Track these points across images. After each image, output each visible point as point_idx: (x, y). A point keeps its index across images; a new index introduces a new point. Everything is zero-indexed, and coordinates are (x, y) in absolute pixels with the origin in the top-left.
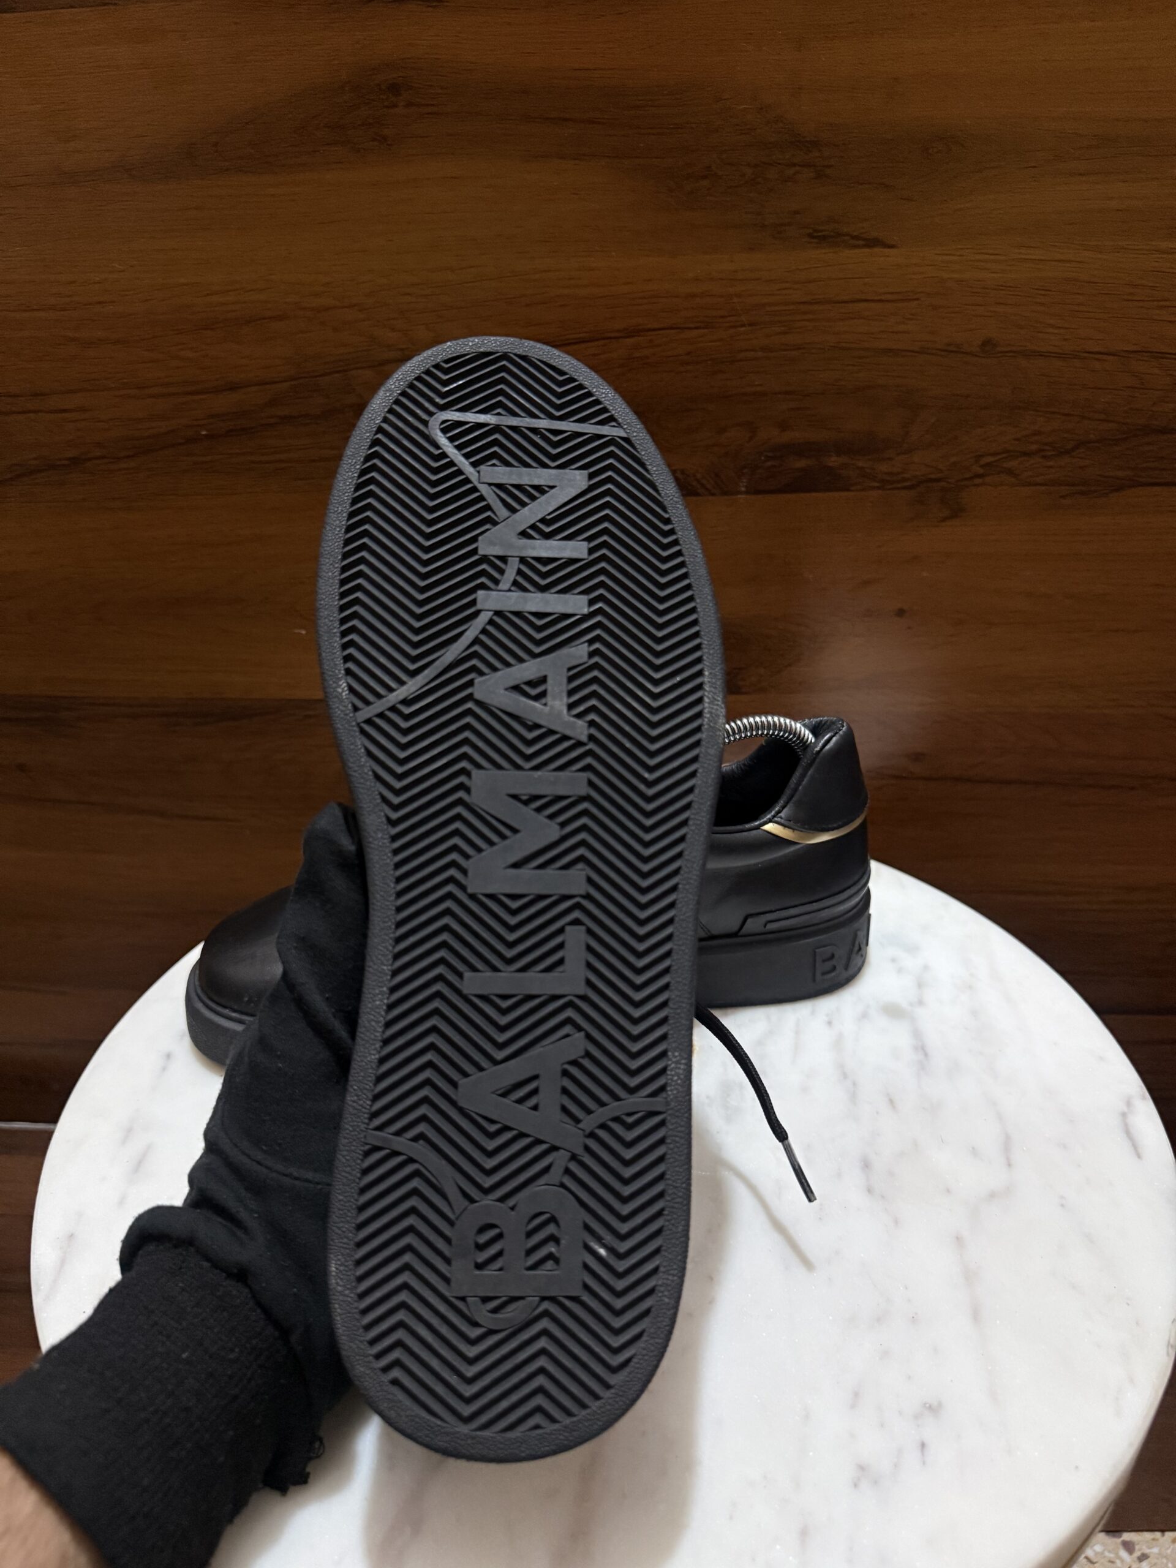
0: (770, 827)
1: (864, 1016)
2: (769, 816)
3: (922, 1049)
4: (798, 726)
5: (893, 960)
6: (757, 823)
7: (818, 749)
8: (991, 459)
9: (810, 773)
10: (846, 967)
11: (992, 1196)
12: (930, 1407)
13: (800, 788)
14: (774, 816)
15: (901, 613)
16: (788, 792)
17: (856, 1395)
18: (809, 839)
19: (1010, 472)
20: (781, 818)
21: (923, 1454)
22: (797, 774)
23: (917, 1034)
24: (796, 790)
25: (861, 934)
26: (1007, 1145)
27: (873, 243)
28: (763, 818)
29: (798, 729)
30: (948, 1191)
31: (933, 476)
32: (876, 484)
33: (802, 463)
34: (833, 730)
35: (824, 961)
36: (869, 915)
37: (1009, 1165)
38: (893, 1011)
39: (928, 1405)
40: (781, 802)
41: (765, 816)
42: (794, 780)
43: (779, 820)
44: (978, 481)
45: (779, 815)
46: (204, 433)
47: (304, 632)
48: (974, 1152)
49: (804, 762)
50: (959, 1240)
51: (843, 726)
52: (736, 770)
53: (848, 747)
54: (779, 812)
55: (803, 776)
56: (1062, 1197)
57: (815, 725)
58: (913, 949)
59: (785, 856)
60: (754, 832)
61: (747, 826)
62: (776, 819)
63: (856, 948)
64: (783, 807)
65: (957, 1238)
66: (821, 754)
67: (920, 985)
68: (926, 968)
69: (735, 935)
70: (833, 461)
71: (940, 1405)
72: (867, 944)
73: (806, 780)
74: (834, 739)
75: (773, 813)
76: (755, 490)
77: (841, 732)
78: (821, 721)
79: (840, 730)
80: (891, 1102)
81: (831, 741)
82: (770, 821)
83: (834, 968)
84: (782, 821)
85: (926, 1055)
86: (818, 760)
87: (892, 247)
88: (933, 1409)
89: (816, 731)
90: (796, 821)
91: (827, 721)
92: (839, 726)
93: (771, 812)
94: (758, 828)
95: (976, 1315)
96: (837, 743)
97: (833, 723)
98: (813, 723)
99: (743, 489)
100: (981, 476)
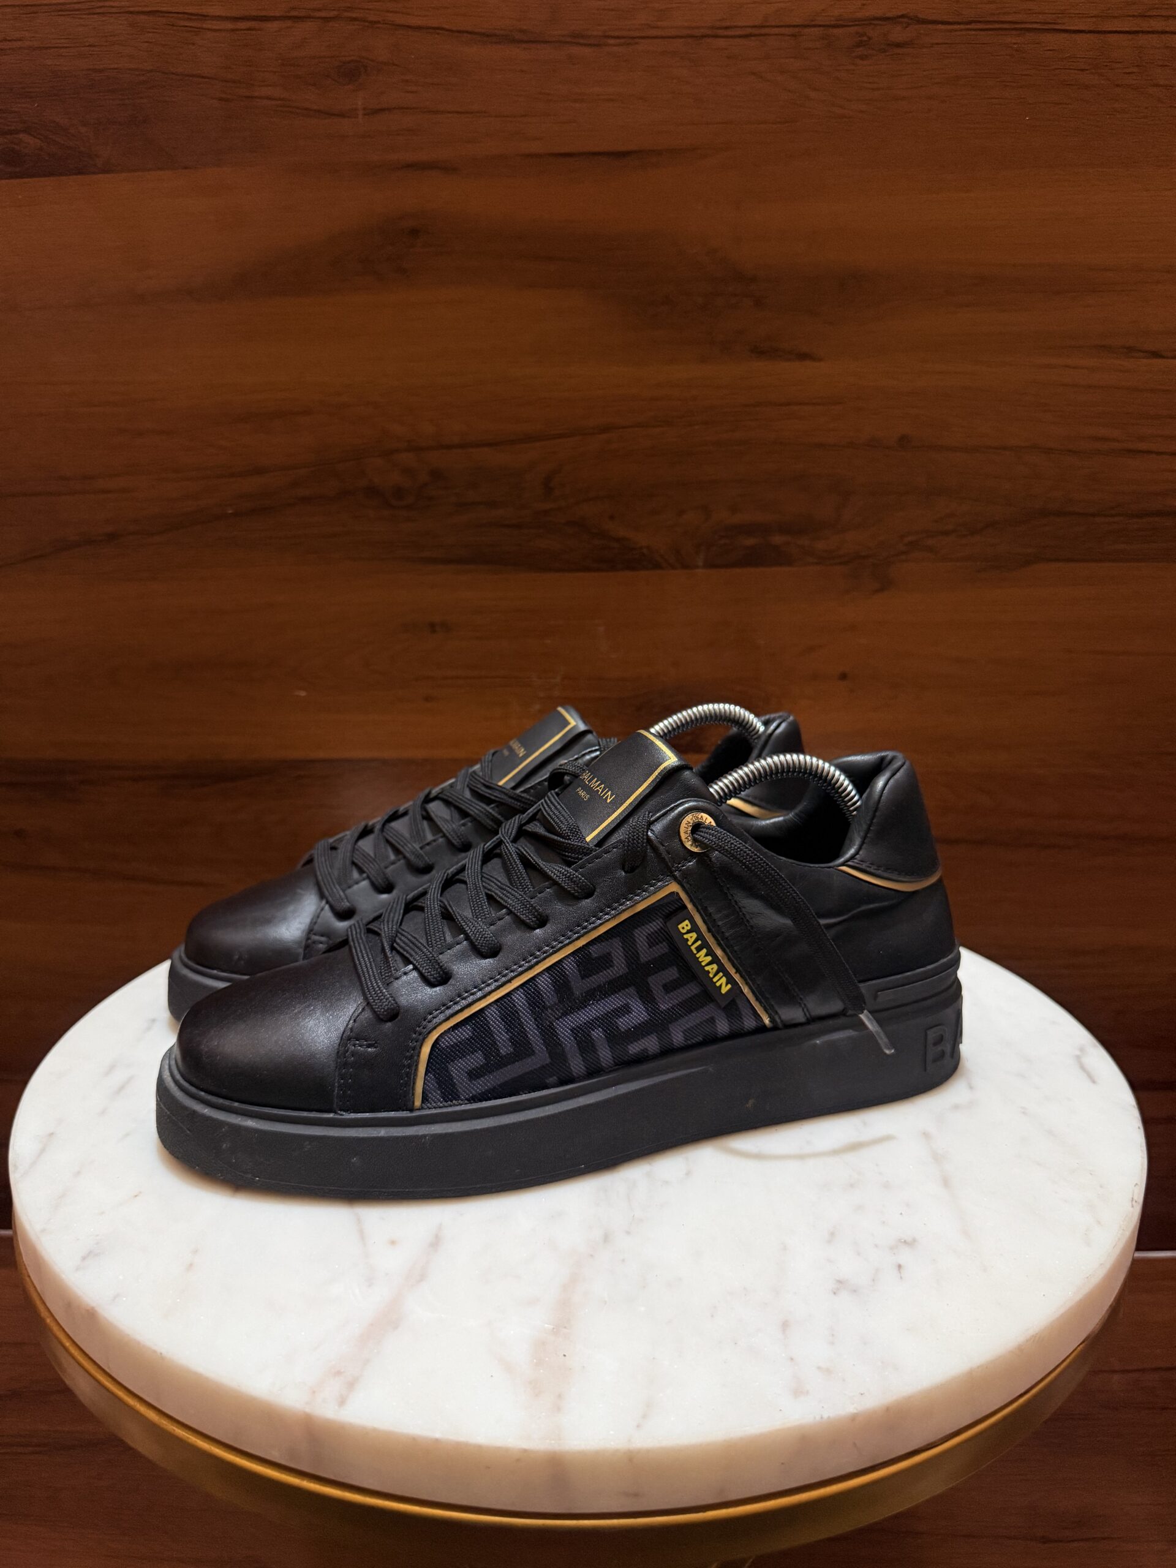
0: (733, 802)
4: (753, 718)
7: (768, 733)
8: (913, 538)
12: (905, 1242)
15: (843, 676)
17: (832, 1234)
18: (770, 818)
19: (931, 550)
21: (900, 1273)
27: (803, 356)
29: (754, 723)
31: (864, 553)
32: (814, 560)
33: (750, 541)
34: (781, 719)
39: (903, 1241)
43: (741, 796)
44: (904, 557)
46: (230, 512)
47: (304, 694)
50: (925, 1136)
51: (790, 716)
52: (700, 770)
56: (1024, 1108)
65: (923, 1134)
70: (777, 539)
71: (915, 1240)
76: (710, 565)
84: (745, 798)
87: (820, 360)
88: (909, 1243)
95: (946, 1182)
99: (700, 563)
100: (906, 553)
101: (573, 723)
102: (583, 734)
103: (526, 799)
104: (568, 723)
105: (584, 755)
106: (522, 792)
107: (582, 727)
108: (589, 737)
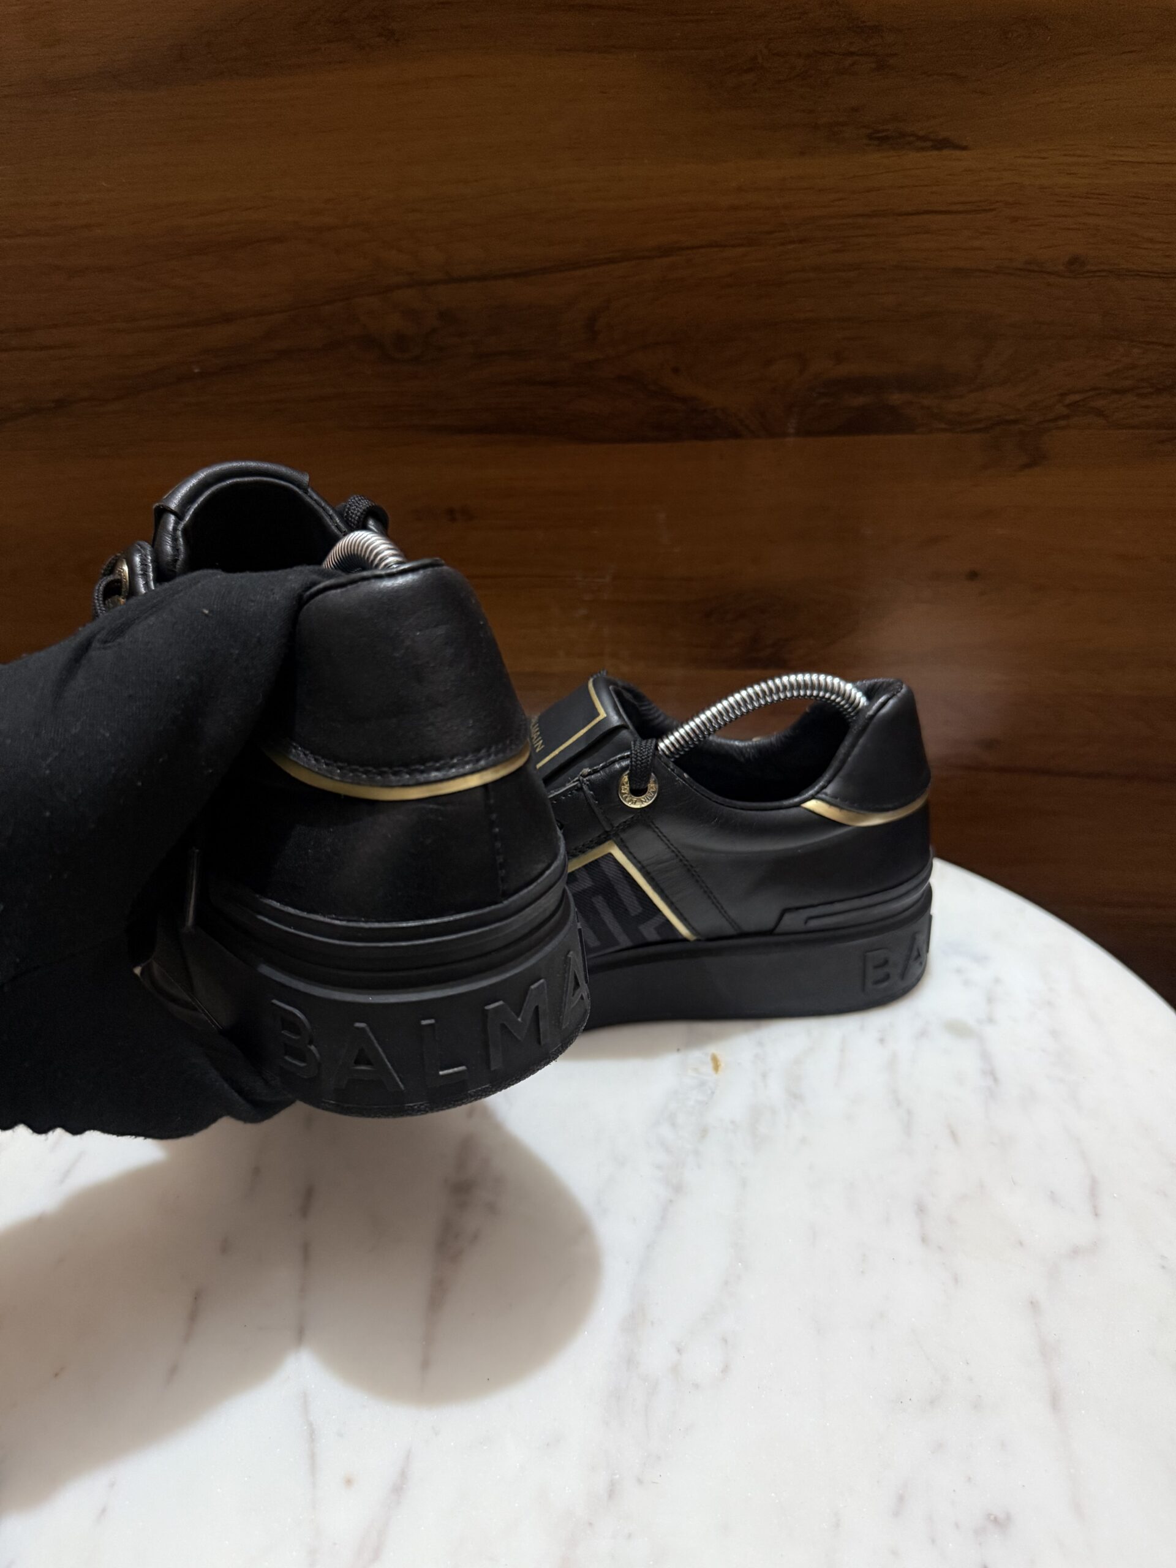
0: (812, 805)
1: (923, 1034)
2: (811, 792)
3: (991, 1073)
4: (849, 687)
5: (959, 971)
6: (797, 800)
7: (871, 713)
8: (1077, 397)
9: (861, 741)
10: (903, 976)
11: (1075, 1252)
12: (996, 1521)
13: (850, 759)
14: (818, 792)
15: (973, 575)
16: (835, 764)
17: (901, 1499)
18: (863, 821)
19: (1100, 413)
20: (826, 794)
22: (847, 742)
23: (985, 1056)
24: (843, 762)
25: (921, 938)
26: (1093, 1191)
27: (942, 144)
28: (804, 795)
29: (848, 691)
30: (1021, 1244)
31: (1012, 417)
32: (943, 426)
33: (860, 401)
34: (888, 692)
35: (876, 967)
36: (930, 918)
37: (1096, 1215)
38: (958, 1029)
39: (992, 1517)
40: (827, 776)
41: (807, 792)
42: (842, 750)
43: (823, 796)
44: (1062, 423)
45: (824, 791)
46: (196, 371)
48: (1053, 1197)
49: (855, 729)
50: (1034, 1305)
51: (902, 688)
53: (907, 714)
54: (824, 787)
55: (853, 746)
56: (1163, 1257)
57: (868, 688)
58: (981, 959)
59: (832, 840)
60: (794, 811)
61: (786, 803)
62: (820, 795)
63: (915, 953)
64: (829, 782)
65: (1032, 1303)
66: (875, 720)
67: (990, 1000)
68: (997, 981)
69: (770, 932)
70: (896, 398)
71: (1009, 1518)
72: (927, 951)
73: (856, 750)
74: (891, 702)
75: (817, 788)
76: (806, 432)
77: (899, 695)
78: (876, 684)
79: (898, 692)
80: (954, 1135)
81: (887, 704)
82: (813, 797)
83: (887, 977)
84: (828, 798)
85: (996, 1080)
86: (871, 727)
87: (964, 148)
88: (999, 1522)
89: (870, 693)
90: (844, 799)
91: (883, 683)
92: (897, 687)
93: (814, 787)
94: (798, 805)
95: (1055, 1402)
96: (894, 704)
97: (890, 684)
98: (867, 685)
99: (792, 431)
100: (1066, 417)
101: (603, 715)
102: (617, 729)
104: (598, 714)
105: (614, 762)
107: (615, 720)
108: (624, 733)
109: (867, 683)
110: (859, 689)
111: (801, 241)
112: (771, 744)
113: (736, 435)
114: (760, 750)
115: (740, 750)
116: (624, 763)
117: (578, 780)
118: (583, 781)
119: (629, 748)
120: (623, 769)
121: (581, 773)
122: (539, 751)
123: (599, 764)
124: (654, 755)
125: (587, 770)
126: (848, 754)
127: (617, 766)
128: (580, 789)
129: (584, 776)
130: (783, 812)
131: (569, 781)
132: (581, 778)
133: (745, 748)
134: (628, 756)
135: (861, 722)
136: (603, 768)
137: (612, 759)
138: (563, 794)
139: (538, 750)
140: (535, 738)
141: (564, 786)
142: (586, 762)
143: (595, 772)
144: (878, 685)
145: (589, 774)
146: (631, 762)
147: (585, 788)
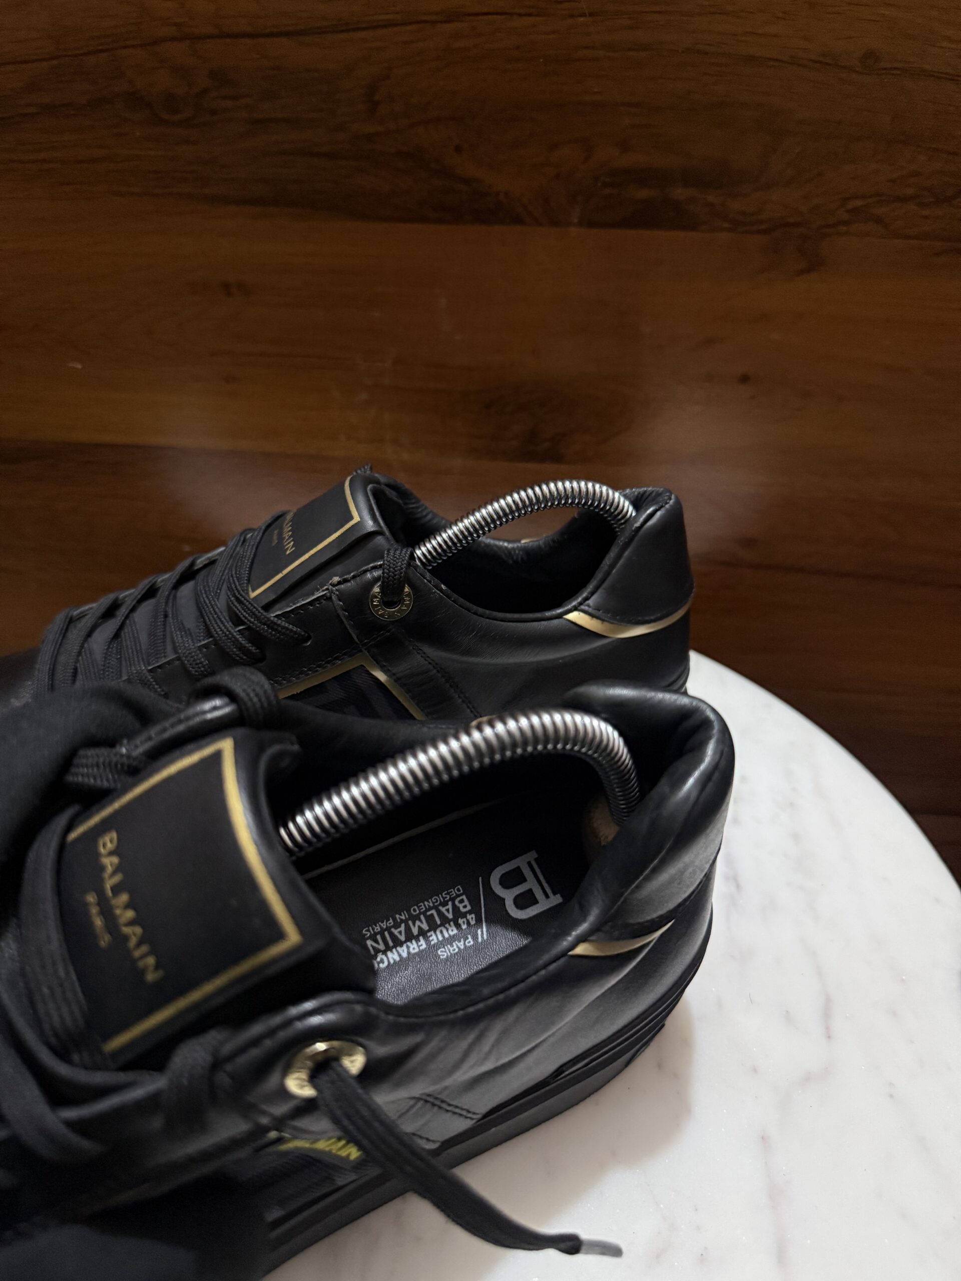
0: (574, 616)
2: (574, 603)
4: (616, 496)
6: (559, 611)
7: (638, 524)
8: (859, 203)
9: (627, 553)
11: (807, 1079)
13: (614, 571)
14: (581, 604)
15: (745, 379)
16: (599, 575)
18: (623, 632)
19: (879, 220)
20: (589, 606)
22: (612, 554)
24: (608, 574)
26: (827, 1012)
28: (566, 605)
29: (616, 500)
30: (755, 1070)
31: (791, 220)
32: (726, 225)
33: (643, 194)
34: (657, 503)
37: (829, 1037)
40: (590, 587)
41: (570, 603)
42: (607, 561)
43: (586, 608)
44: (843, 229)
45: (587, 602)
47: (79, 366)
48: (788, 1018)
49: (621, 540)
50: (764, 1139)
51: (670, 499)
52: (543, 546)
53: (674, 527)
54: (587, 599)
55: (619, 557)
56: (891, 1084)
57: (637, 497)
59: (590, 651)
60: (556, 622)
61: (548, 614)
62: (583, 607)
64: (592, 593)
65: (763, 1138)
66: (642, 532)
70: (679, 193)
73: (621, 562)
74: (659, 514)
75: (580, 599)
76: (589, 222)
77: (667, 506)
78: (645, 492)
79: (667, 503)
81: (654, 516)
82: (575, 609)
84: (590, 610)
85: (738, 887)
86: (637, 539)
89: (638, 503)
90: (607, 611)
91: (651, 492)
92: (666, 498)
93: (577, 598)
94: (560, 616)
96: (662, 517)
97: (659, 495)
98: (636, 493)
99: (576, 221)
100: (846, 223)
101: (356, 519)
102: (371, 535)
103: (284, 628)
104: (352, 518)
105: (365, 571)
106: (276, 616)
107: (370, 525)
108: (379, 540)
109: (636, 491)
110: (626, 497)
111: (591, 15)
112: (539, 547)
113: (518, 220)
114: (529, 553)
115: (509, 552)
116: (376, 574)
117: (327, 589)
118: (332, 590)
119: (382, 558)
120: (376, 580)
121: (330, 581)
122: (289, 554)
123: (351, 573)
124: (409, 565)
125: (336, 579)
126: (612, 566)
127: (369, 576)
128: (329, 599)
129: (333, 585)
130: (544, 623)
131: (318, 590)
132: (330, 587)
133: (513, 548)
134: (381, 566)
135: (627, 533)
136: (354, 577)
137: (364, 568)
138: (310, 603)
139: (288, 552)
140: (287, 538)
141: (313, 594)
142: (338, 568)
143: (346, 581)
144: (647, 493)
145: (339, 583)
146: (383, 573)
147: (334, 597)
